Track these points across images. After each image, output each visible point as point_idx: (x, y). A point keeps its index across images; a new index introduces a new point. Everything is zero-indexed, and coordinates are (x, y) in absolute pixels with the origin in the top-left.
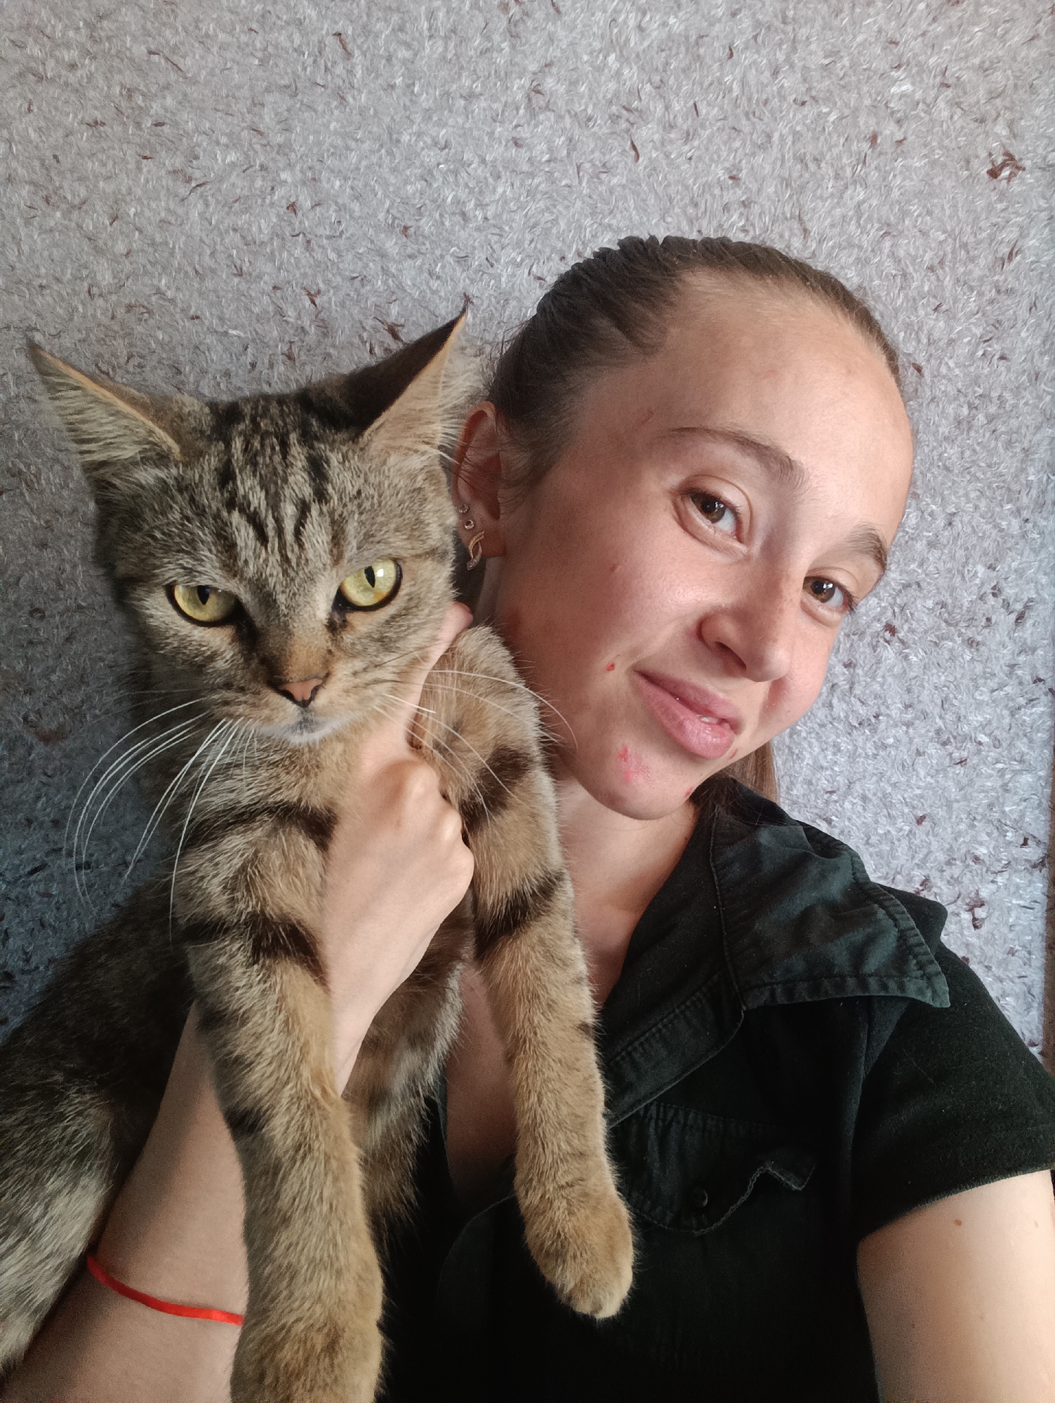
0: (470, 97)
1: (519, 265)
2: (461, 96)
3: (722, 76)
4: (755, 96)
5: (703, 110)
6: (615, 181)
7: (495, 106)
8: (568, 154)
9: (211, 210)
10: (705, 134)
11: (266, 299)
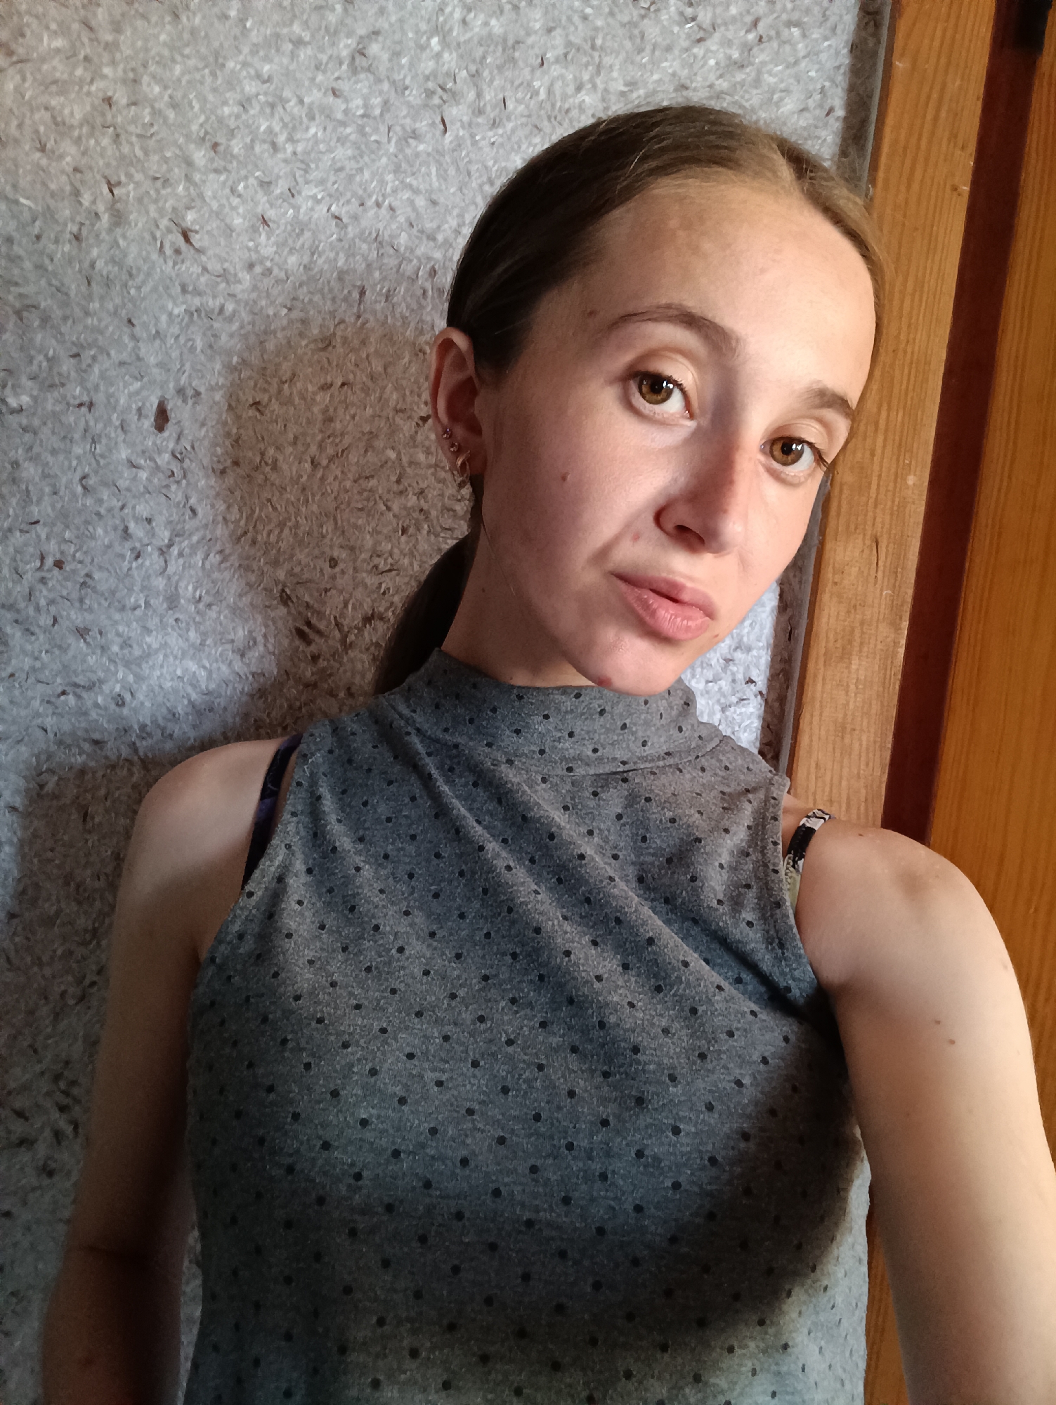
0: (298, 43)
1: (318, 202)
2: (290, 40)
3: (532, 80)
4: (558, 104)
5: (510, 105)
6: (421, 147)
7: (320, 56)
8: (382, 115)
9: (27, 85)
10: (510, 126)
11: (64, 178)
